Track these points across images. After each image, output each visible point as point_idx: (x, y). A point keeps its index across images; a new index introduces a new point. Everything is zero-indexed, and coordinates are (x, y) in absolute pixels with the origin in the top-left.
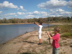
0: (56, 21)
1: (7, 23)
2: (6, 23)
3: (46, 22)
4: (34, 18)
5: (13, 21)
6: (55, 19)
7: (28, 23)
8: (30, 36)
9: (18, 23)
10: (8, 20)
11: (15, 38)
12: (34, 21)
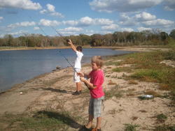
0: (134, 42)
1: (15, 46)
2: (12, 46)
3: (110, 45)
4: (81, 36)
5: (29, 42)
6: (131, 38)
7: (64, 47)
8: (62, 77)
9: (42, 45)
10: (16, 39)
11: (28, 82)
12: (81, 41)
